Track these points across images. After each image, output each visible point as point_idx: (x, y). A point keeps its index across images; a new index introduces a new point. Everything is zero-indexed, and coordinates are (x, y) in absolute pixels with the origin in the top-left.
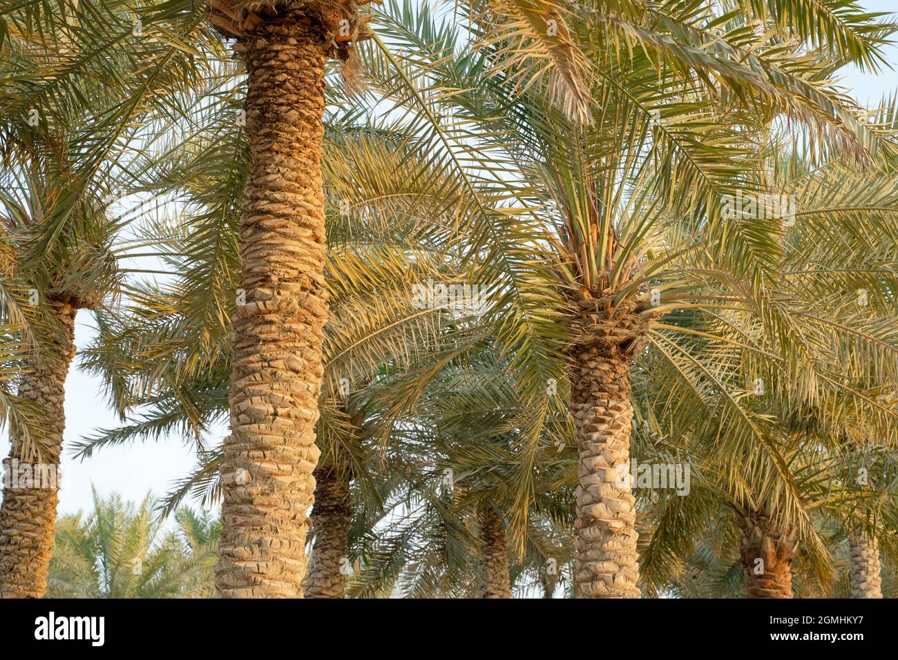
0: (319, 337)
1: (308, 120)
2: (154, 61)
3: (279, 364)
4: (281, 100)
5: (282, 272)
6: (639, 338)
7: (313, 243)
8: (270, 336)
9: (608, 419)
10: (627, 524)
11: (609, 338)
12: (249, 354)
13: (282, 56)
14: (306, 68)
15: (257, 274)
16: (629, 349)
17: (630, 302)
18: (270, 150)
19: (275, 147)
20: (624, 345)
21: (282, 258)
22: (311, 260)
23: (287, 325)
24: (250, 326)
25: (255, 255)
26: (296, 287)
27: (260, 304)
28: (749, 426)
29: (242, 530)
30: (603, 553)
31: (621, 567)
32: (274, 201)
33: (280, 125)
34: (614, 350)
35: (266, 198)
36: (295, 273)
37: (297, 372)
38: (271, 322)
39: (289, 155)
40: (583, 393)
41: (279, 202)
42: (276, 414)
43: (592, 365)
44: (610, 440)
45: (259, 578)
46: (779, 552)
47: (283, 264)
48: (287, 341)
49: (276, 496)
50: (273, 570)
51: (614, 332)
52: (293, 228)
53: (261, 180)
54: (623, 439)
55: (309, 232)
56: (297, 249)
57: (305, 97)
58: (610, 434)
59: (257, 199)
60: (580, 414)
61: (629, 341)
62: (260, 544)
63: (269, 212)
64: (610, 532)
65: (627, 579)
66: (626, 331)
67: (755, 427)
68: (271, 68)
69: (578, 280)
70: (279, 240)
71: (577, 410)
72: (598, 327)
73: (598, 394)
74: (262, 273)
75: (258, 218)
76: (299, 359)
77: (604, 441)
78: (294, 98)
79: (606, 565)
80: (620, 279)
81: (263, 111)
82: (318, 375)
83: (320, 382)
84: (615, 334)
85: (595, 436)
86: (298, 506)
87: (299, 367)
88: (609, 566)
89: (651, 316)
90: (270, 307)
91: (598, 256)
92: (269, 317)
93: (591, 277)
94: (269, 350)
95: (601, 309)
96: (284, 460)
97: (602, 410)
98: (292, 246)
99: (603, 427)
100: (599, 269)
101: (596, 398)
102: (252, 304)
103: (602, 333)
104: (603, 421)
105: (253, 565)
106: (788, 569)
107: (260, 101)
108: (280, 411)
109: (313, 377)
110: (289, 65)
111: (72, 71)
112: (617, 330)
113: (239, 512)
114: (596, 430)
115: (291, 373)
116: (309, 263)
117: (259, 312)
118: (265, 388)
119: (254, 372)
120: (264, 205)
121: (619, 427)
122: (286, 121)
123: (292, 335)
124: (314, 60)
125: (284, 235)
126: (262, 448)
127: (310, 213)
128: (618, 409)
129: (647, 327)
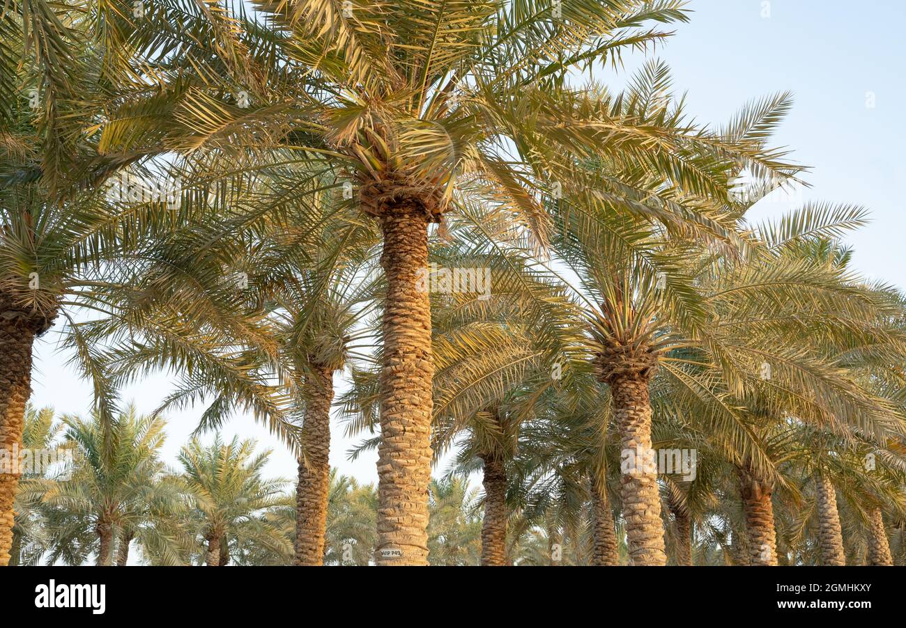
0: (430, 384)
1: (417, 259)
2: (343, 232)
3: (406, 401)
4: (401, 250)
5: (405, 348)
6: (652, 367)
7: (423, 330)
8: (400, 386)
9: (636, 417)
10: (651, 480)
11: (633, 369)
12: (389, 397)
13: (401, 225)
14: (416, 231)
15: (392, 350)
16: (646, 375)
17: (644, 346)
18: (396, 279)
19: (399, 276)
20: (643, 372)
21: (405, 340)
22: (422, 340)
23: (409, 379)
24: (389, 380)
25: (390, 339)
26: (413, 356)
27: (393, 367)
28: (730, 414)
29: (389, 498)
30: (638, 498)
31: (649, 506)
32: (400, 308)
33: (402, 264)
34: (637, 376)
35: (395, 306)
36: (412, 348)
37: (416, 405)
38: (400, 378)
39: (407, 281)
40: (621, 403)
41: (402, 308)
42: (405, 431)
43: (625, 385)
44: (638, 430)
45: (399, 526)
46: (763, 489)
47: (405, 343)
48: (410, 387)
49: (407, 478)
50: (407, 521)
51: (636, 365)
52: (410, 322)
53: (392, 296)
54: (646, 428)
55: (420, 324)
56: (413, 334)
57: (415, 247)
58: (638, 426)
59: (391, 307)
60: (619, 415)
61: (645, 370)
62: (399, 506)
63: (396, 314)
64: (641, 485)
65: (653, 513)
66: (643, 364)
67: (734, 415)
68: (395, 232)
69: (612, 335)
70: (403, 330)
71: (617, 413)
72: (626, 363)
73: (629, 403)
74: (394, 349)
75: (391, 318)
76: (417, 398)
77: (635, 431)
78: (409, 248)
79: (640, 505)
80: (638, 333)
81: (392, 257)
82: (430, 406)
83: (431, 410)
84: (636, 366)
85: (629, 428)
86: (421, 483)
87: (417, 403)
88: (642, 506)
89: (658, 354)
90: (399, 369)
91: (623, 321)
92: (399, 375)
93: (620, 333)
94: (400, 394)
95: (627, 352)
96: (411, 457)
97: (632, 412)
98: (411, 333)
99: (633, 422)
100: (624, 328)
101: (628, 405)
102: (389, 368)
103: (628, 366)
104: (633, 419)
105: (396, 519)
106: (769, 499)
107: (390, 251)
108: (407, 428)
109: (426, 407)
110: (405, 230)
111: (300, 241)
112: (638, 364)
113: (387, 488)
114: (629, 424)
115: (412, 406)
116: (421, 342)
117: (393, 372)
118: (398, 416)
119: (392, 407)
120: (394, 310)
121: (643, 421)
122: (405, 261)
123: (412, 384)
124: (420, 226)
125: (406, 327)
126: (398, 450)
127: (420, 313)
128: (642, 411)
129: (656, 360)
